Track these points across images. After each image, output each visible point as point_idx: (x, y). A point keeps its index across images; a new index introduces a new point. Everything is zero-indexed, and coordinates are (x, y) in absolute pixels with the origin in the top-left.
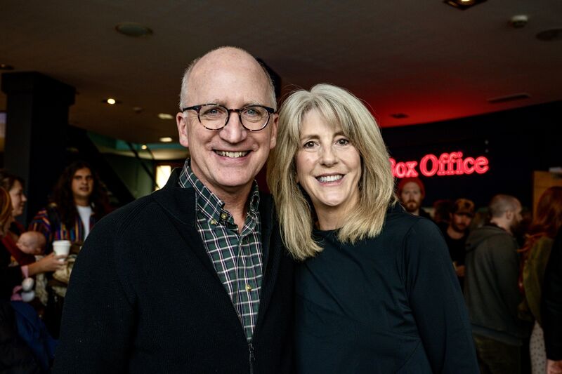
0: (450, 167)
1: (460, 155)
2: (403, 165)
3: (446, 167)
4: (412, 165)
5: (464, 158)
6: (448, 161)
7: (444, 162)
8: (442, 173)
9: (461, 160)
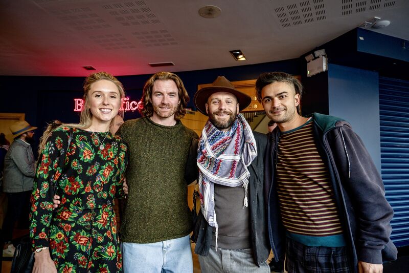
1: (128, 99)
5: (130, 101)
9: (128, 102)
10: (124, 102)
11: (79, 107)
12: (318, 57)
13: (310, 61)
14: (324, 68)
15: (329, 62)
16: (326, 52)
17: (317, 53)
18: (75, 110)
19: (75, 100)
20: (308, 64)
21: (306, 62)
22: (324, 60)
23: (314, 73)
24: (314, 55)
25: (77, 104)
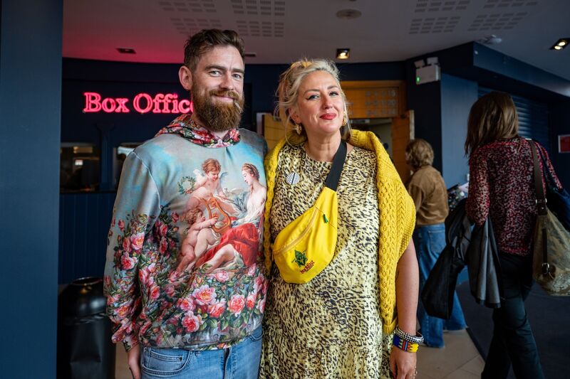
0: (166, 106)
1: (176, 96)
2: (112, 101)
3: (161, 106)
4: (123, 101)
5: (179, 100)
6: (164, 101)
7: (160, 101)
8: (157, 110)
9: (177, 101)
10: (169, 101)
11: (94, 106)
12: (430, 65)
13: (419, 68)
14: (437, 78)
15: (442, 71)
16: (439, 60)
17: (430, 60)
18: (85, 110)
19: (86, 94)
20: (418, 70)
21: (415, 69)
22: (437, 68)
23: (425, 81)
24: (426, 62)
25: (89, 101)
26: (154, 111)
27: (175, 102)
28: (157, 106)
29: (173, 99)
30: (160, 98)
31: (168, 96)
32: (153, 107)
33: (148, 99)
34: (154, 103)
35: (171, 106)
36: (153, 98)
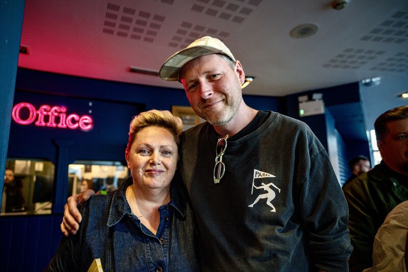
0: (52, 119)
1: (64, 110)
3: (46, 118)
5: (68, 114)
6: (50, 113)
7: (45, 113)
8: (41, 123)
10: (56, 114)
12: (315, 100)
13: (302, 102)
14: (323, 111)
20: (300, 104)
22: (321, 103)
23: (309, 114)
24: (309, 97)
26: (37, 123)
27: (63, 117)
28: (41, 117)
29: (61, 113)
30: (45, 110)
31: (55, 108)
32: (37, 119)
33: (30, 109)
34: (37, 115)
35: (57, 120)
36: (37, 109)
